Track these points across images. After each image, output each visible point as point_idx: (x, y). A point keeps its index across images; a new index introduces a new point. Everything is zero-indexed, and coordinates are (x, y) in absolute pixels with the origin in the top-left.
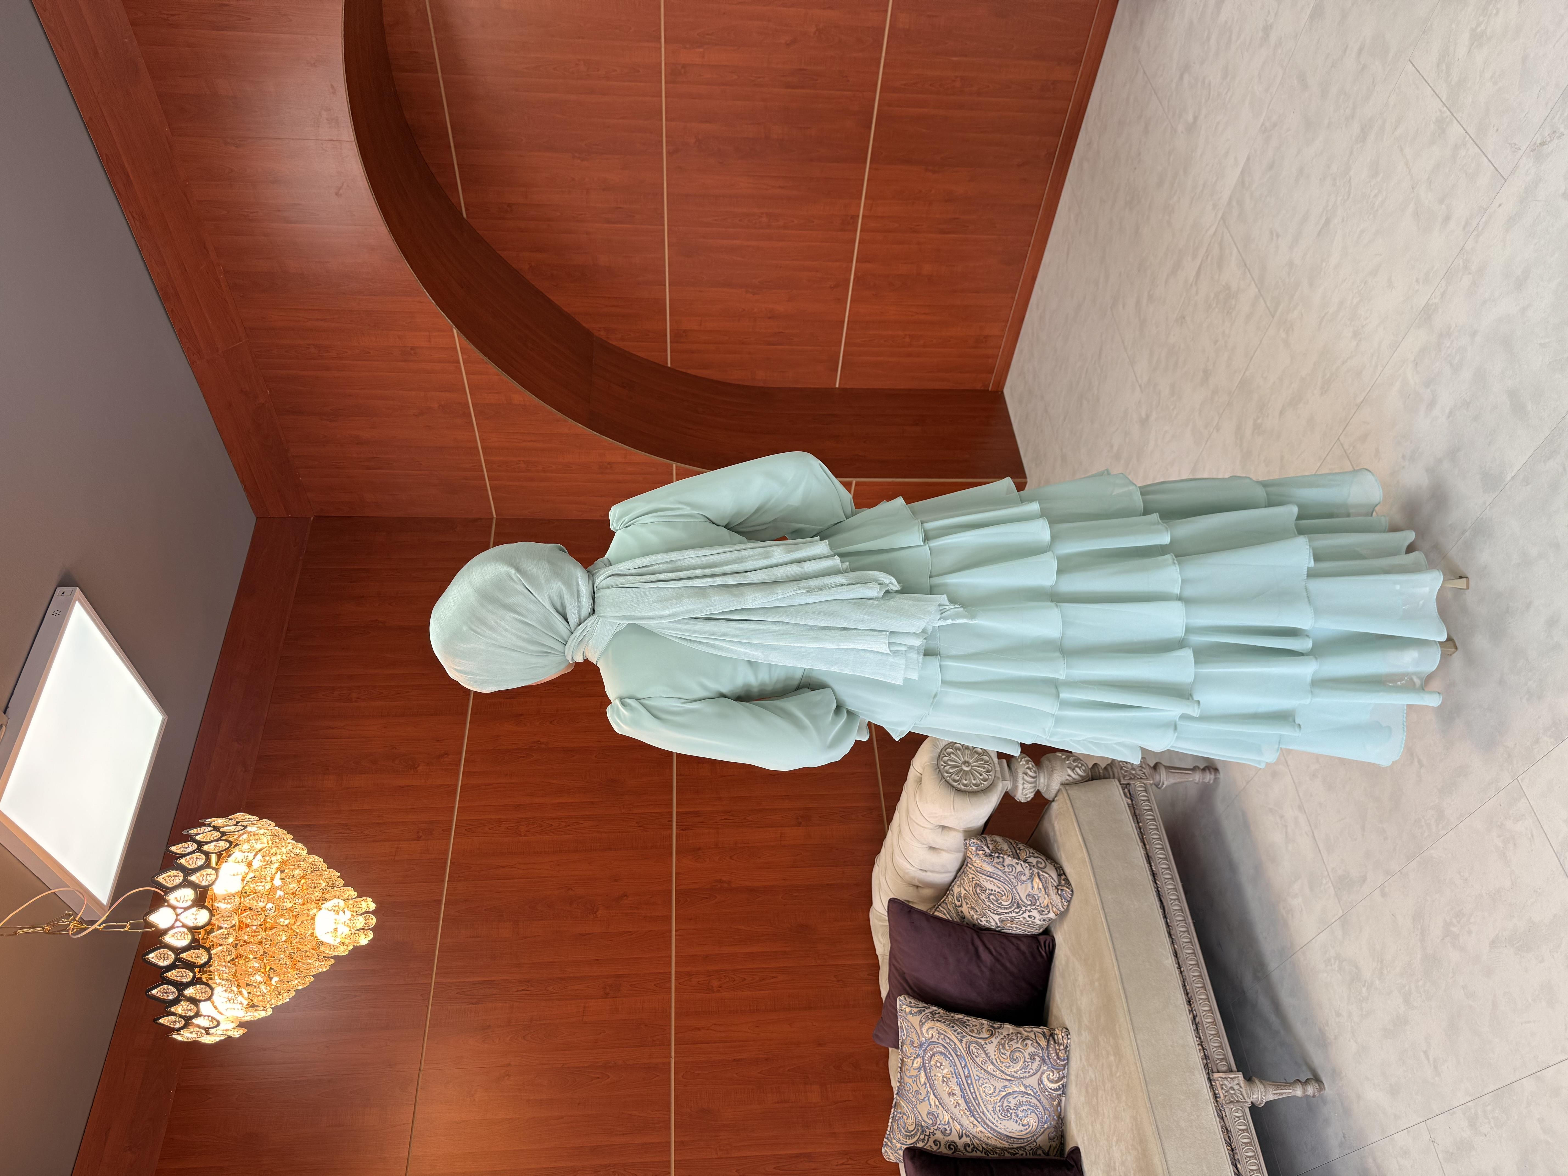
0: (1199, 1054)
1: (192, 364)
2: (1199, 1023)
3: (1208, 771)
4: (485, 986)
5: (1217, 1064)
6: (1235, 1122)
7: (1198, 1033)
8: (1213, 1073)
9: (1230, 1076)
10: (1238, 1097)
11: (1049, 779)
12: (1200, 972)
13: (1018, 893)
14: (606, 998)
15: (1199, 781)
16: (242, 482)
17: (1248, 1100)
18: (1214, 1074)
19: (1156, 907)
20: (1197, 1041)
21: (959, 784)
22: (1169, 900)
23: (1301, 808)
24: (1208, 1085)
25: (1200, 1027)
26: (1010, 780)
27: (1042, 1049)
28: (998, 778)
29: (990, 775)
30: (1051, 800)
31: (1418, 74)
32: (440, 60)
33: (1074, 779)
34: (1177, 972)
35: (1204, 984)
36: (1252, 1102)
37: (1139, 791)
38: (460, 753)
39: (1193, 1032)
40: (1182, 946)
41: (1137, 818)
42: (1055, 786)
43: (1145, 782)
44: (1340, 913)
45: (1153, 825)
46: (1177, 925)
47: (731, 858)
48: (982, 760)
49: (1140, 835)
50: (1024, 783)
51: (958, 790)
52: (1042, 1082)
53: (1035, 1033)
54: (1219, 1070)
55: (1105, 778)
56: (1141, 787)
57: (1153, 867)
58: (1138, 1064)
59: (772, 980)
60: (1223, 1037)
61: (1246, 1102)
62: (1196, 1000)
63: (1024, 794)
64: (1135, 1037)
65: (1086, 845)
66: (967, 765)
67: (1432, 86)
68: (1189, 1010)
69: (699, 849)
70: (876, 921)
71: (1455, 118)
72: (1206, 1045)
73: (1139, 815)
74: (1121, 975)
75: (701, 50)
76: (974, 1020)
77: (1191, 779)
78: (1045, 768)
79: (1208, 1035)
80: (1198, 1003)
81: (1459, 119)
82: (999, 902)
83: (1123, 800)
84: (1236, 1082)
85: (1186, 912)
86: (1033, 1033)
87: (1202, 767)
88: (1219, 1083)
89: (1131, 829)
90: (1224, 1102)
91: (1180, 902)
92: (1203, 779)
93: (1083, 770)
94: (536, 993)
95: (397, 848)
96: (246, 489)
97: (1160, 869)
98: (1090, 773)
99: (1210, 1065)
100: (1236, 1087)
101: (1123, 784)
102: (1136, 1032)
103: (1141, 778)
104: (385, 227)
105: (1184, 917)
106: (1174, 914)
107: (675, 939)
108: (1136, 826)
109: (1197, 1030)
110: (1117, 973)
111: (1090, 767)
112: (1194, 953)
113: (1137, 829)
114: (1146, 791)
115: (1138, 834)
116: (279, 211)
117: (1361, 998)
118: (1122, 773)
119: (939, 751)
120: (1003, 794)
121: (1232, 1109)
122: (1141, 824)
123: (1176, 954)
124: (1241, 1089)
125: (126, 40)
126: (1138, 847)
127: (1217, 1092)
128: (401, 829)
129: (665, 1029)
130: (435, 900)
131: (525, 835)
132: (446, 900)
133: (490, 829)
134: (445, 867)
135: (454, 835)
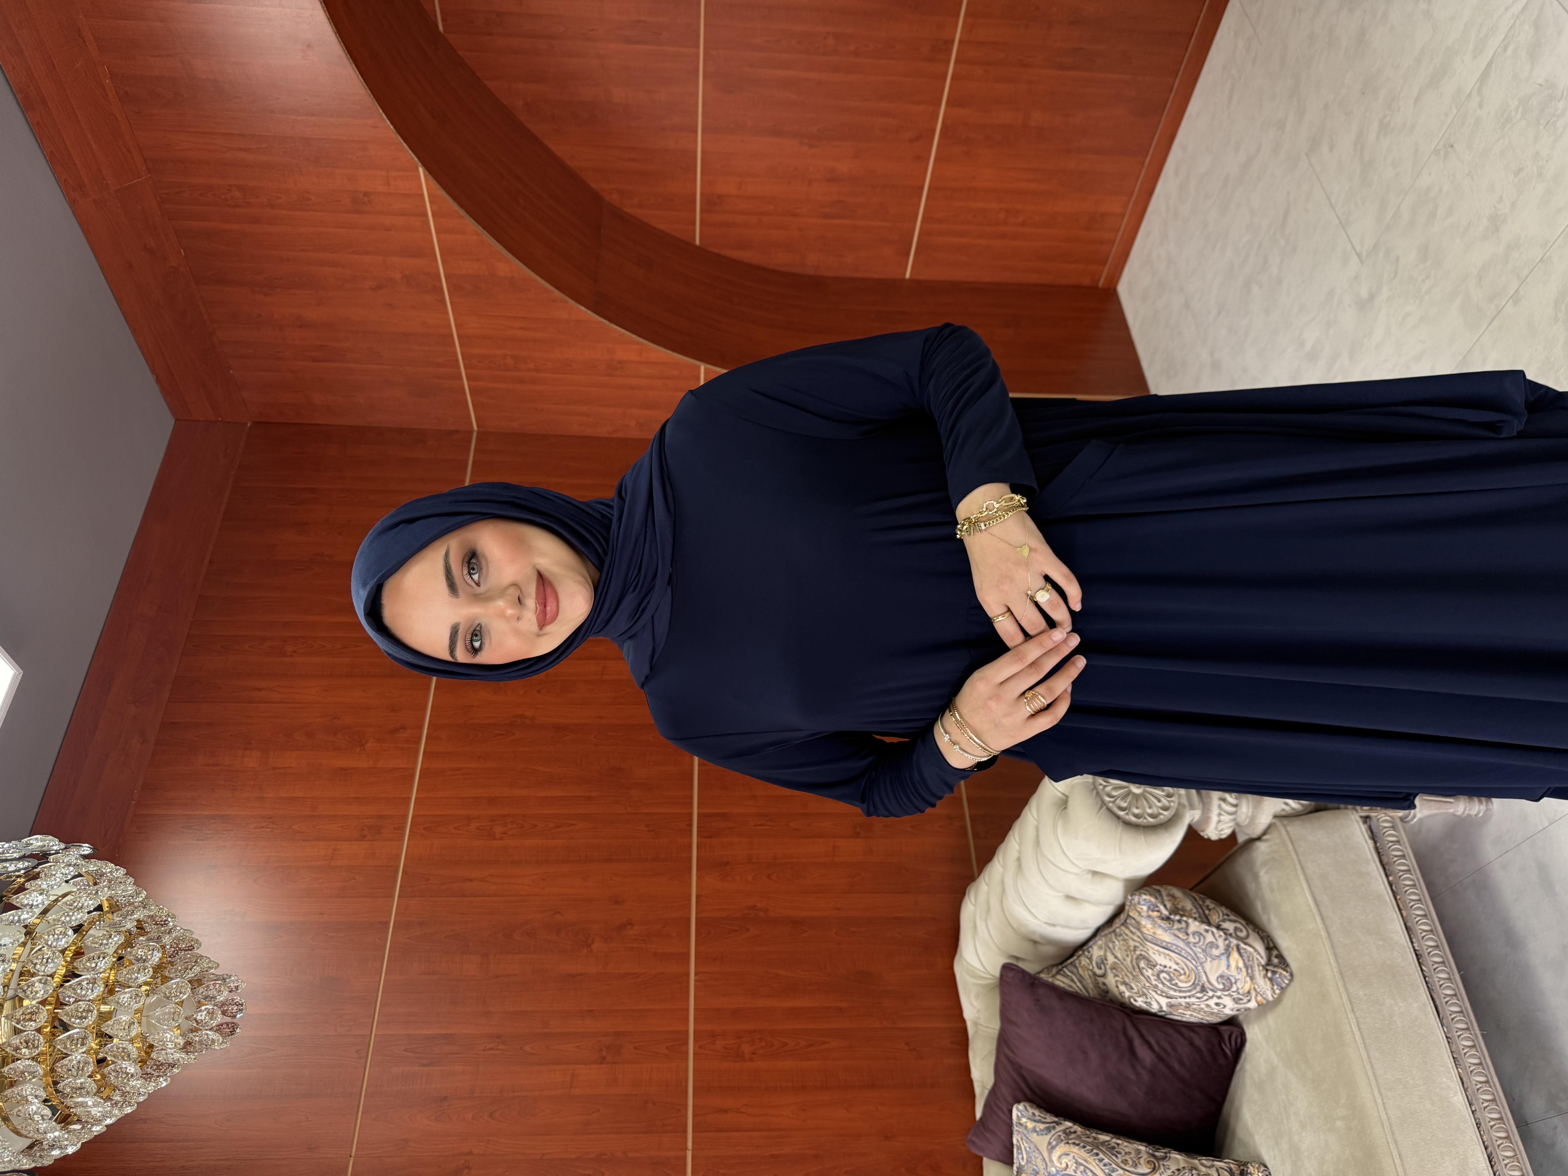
1: (72, 203)
4: (441, 1042)
11: (1253, 807)
13: (1205, 973)
14: (602, 1063)
15: (1463, 813)
16: (152, 369)
21: (1127, 814)
22: (1443, 996)
26: (1200, 808)
28: (1183, 805)
30: (1255, 837)
33: (1292, 809)
37: (1383, 829)
40: (1467, 1070)
41: (1387, 869)
42: (1264, 819)
46: (1457, 1036)
47: (768, 877)
49: (1394, 895)
50: (1218, 817)
51: (1128, 824)
56: (1385, 822)
57: (1417, 946)
59: (822, 1047)
63: (1219, 829)
65: (1318, 907)
69: (727, 863)
73: (1388, 864)
76: (1126, 1144)
77: (1453, 811)
82: (1173, 982)
83: (1366, 842)
85: (1469, 1016)
86: (1213, 1167)
89: (1381, 888)
91: (1459, 1000)
92: (1470, 810)
94: (509, 1053)
95: (335, 850)
96: (159, 379)
97: (1426, 948)
101: (1364, 817)
105: (1467, 1024)
107: (696, 986)
108: (1387, 882)
114: (1392, 829)
115: (1392, 894)
120: (1186, 829)
122: (1391, 878)
126: (1397, 918)
128: (341, 825)
129: (680, 1110)
130: (380, 921)
131: (501, 839)
132: (394, 921)
133: (455, 828)
134: (396, 877)
135: (409, 835)
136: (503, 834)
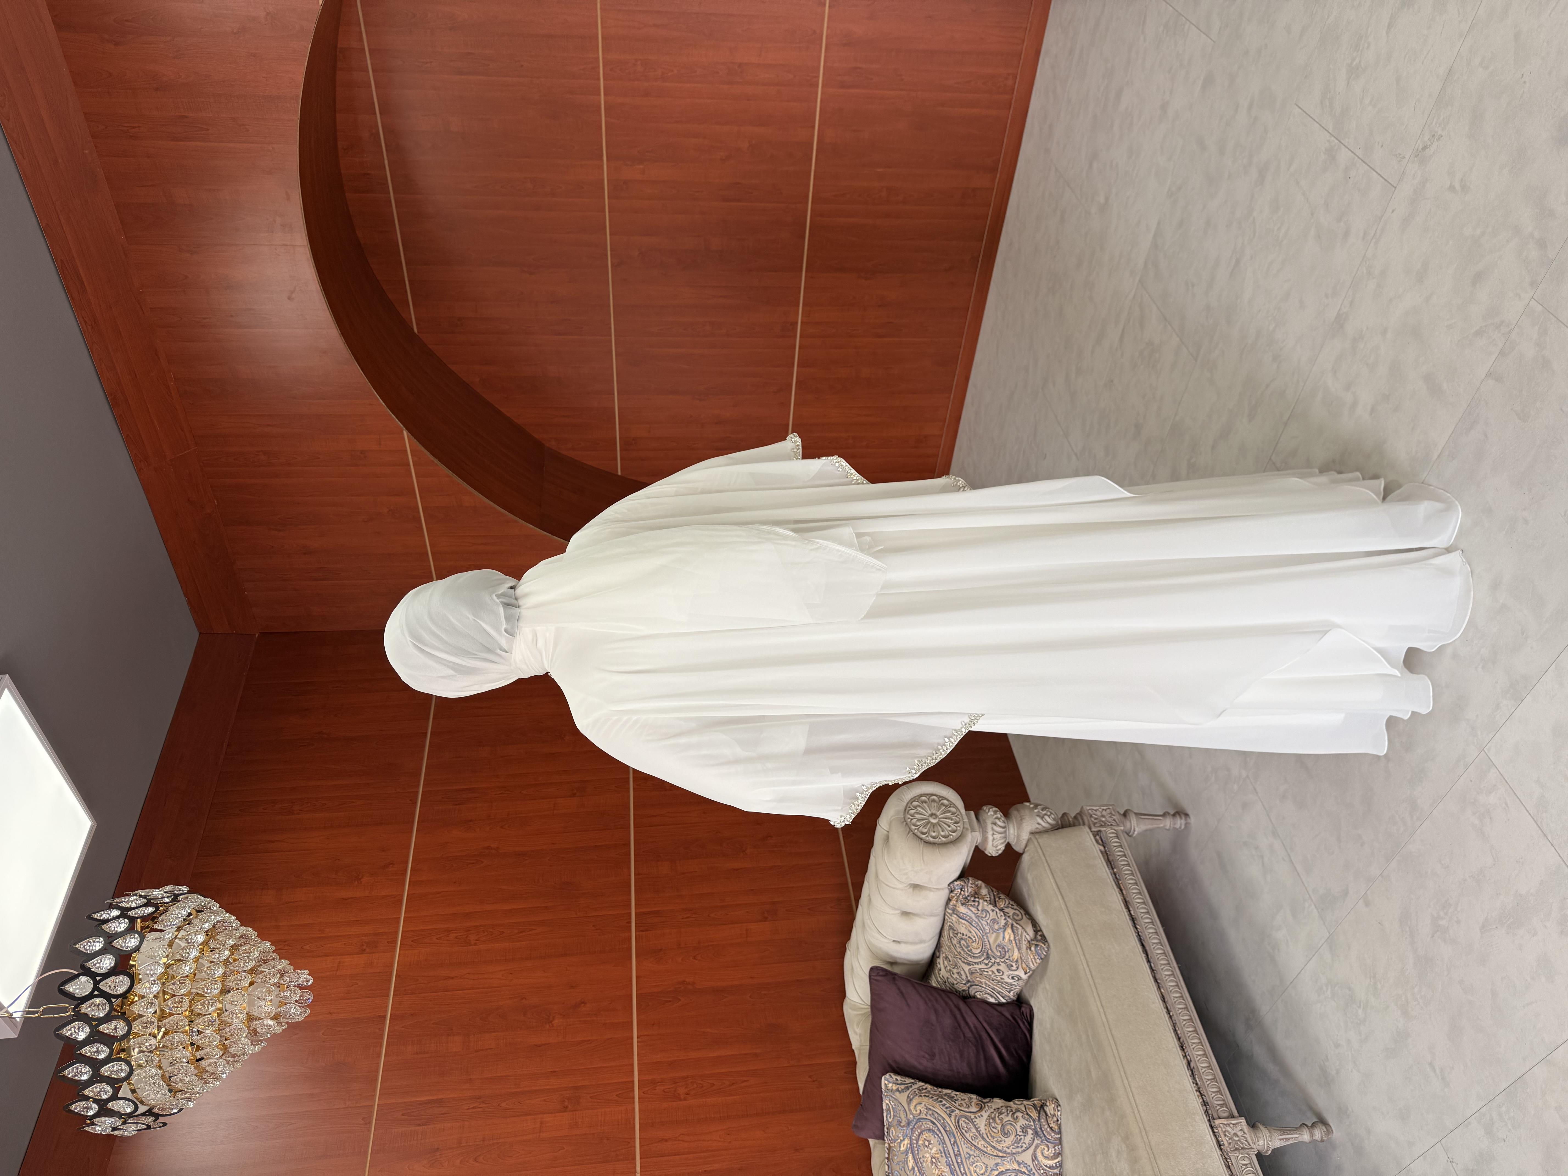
0: (1198, 1099)
1: (139, 471)
2: (1194, 1068)
3: (1178, 816)
4: (433, 1105)
5: (1218, 1110)
6: (1243, 1171)
7: (1194, 1078)
8: (1214, 1119)
9: (1233, 1122)
10: (1242, 1144)
11: (1019, 828)
12: (1190, 1016)
14: (564, 1112)
15: (1170, 826)
16: (186, 595)
17: (1253, 1146)
18: (1215, 1121)
19: (1138, 950)
20: (1194, 1087)
21: (927, 836)
22: (1151, 944)
23: (1275, 834)
24: (1211, 1133)
25: (1196, 1073)
26: (980, 831)
27: (1034, 1121)
28: (967, 829)
29: (958, 826)
30: (1021, 852)
31: (1305, 114)
32: (392, 180)
33: (1044, 827)
34: (1167, 1017)
35: (1195, 1027)
36: (1258, 1150)
37: (1111, 837)
38: (407, 862)
39: (1190, 1078)
40: (1169, 990)
41: (1111, 864)
42: (1025, 836)
43: (1116, 828)
44: (1328, 935)
45: (1128, 870)
46: (1162, 969)
47: (695, 958)
48: (949, 811)
49: (1116, 880)
50: (993, 834)
51: (927, 843)
52: (1036, 1158)
53: (1025, 1106)
54: (1220, 1115)
55: (1074, 825)
56: (1113, 833)
57: (1132, 912)
58: (1136, 1112)
59: (743, 1085)
60: (1220, 1081)
61: (1251, 1148)
62: (1189, 1045)
63: (994, 845)
64: (1129, 1085)
65: (1060, 892)
66: (934, 817)
67: (1318, 122)
68: (1183, 1055)
69: (661, 950)
70: (850, 1011)
71: (1342, 144)
72: (1205, 1091)
73: (1113, 860)
74: (1108, 1021)
75: (641, 167)
76: (961, 1094)
77: (1162, 825)
78: (1013, 818)
79: (1205, 1081)
80: (1192, 1047)
81: (1346, 144)
83: (1094, 846)
84: (1239, 1128)
85: (1169, 956)
86: (1023, 1105)
87: (1172, 812)
88: (1222, 1130)
89: (1105, 874)
90: (1229, 1150)
91: (1162, 946)
92: (1175, 824)
93: (1053, 819)
94: (490, 1110)
95: (340, 963)
96: (189, 603)
97: (1139, 914)
98: (1060, 822)
99: (1210, 1112)
100: (1240, 1134)
101: (1094, 831)
102: (1130, 1079)
103: (1111, 825)
104: (336, 330)
105: (1168, 961)
106: (1158, 958)
107: (638, 1046)
108: (1111, 872)
109: (1193, 1075)
110: (1104, 1019)
111: (1060, 816)
112: (1182, 997)
113: (1112, 875)
114: (1117, 837)
115: (1114, 880)
116: (232, 316)
117: (1359, 1022)
118: (1092, 821)
119: (905, 804)
120: (973, 849)
121: (1238, 1157)
122: (1115, 870)
123: (1164, 999)
124: (1245, 1135)
125: (87, 152)
126: (1114, 892)
127: (1220, 1139)
128: (344, 943)
129: (629, 1143)
130: (379, 1016)
131: (475, 944)
132: (391, 1015)
133: (437, 939)
134: (390, 981)
135: (400, 947)
136: (476, 940)
